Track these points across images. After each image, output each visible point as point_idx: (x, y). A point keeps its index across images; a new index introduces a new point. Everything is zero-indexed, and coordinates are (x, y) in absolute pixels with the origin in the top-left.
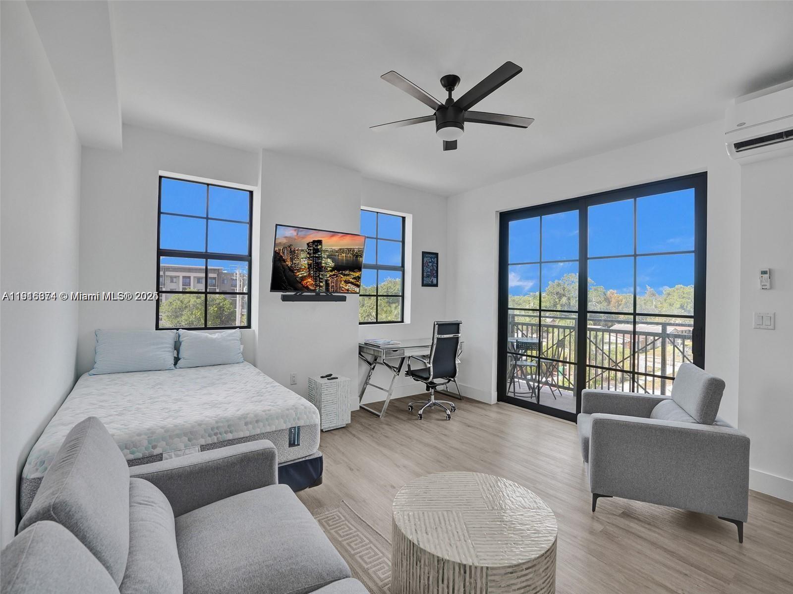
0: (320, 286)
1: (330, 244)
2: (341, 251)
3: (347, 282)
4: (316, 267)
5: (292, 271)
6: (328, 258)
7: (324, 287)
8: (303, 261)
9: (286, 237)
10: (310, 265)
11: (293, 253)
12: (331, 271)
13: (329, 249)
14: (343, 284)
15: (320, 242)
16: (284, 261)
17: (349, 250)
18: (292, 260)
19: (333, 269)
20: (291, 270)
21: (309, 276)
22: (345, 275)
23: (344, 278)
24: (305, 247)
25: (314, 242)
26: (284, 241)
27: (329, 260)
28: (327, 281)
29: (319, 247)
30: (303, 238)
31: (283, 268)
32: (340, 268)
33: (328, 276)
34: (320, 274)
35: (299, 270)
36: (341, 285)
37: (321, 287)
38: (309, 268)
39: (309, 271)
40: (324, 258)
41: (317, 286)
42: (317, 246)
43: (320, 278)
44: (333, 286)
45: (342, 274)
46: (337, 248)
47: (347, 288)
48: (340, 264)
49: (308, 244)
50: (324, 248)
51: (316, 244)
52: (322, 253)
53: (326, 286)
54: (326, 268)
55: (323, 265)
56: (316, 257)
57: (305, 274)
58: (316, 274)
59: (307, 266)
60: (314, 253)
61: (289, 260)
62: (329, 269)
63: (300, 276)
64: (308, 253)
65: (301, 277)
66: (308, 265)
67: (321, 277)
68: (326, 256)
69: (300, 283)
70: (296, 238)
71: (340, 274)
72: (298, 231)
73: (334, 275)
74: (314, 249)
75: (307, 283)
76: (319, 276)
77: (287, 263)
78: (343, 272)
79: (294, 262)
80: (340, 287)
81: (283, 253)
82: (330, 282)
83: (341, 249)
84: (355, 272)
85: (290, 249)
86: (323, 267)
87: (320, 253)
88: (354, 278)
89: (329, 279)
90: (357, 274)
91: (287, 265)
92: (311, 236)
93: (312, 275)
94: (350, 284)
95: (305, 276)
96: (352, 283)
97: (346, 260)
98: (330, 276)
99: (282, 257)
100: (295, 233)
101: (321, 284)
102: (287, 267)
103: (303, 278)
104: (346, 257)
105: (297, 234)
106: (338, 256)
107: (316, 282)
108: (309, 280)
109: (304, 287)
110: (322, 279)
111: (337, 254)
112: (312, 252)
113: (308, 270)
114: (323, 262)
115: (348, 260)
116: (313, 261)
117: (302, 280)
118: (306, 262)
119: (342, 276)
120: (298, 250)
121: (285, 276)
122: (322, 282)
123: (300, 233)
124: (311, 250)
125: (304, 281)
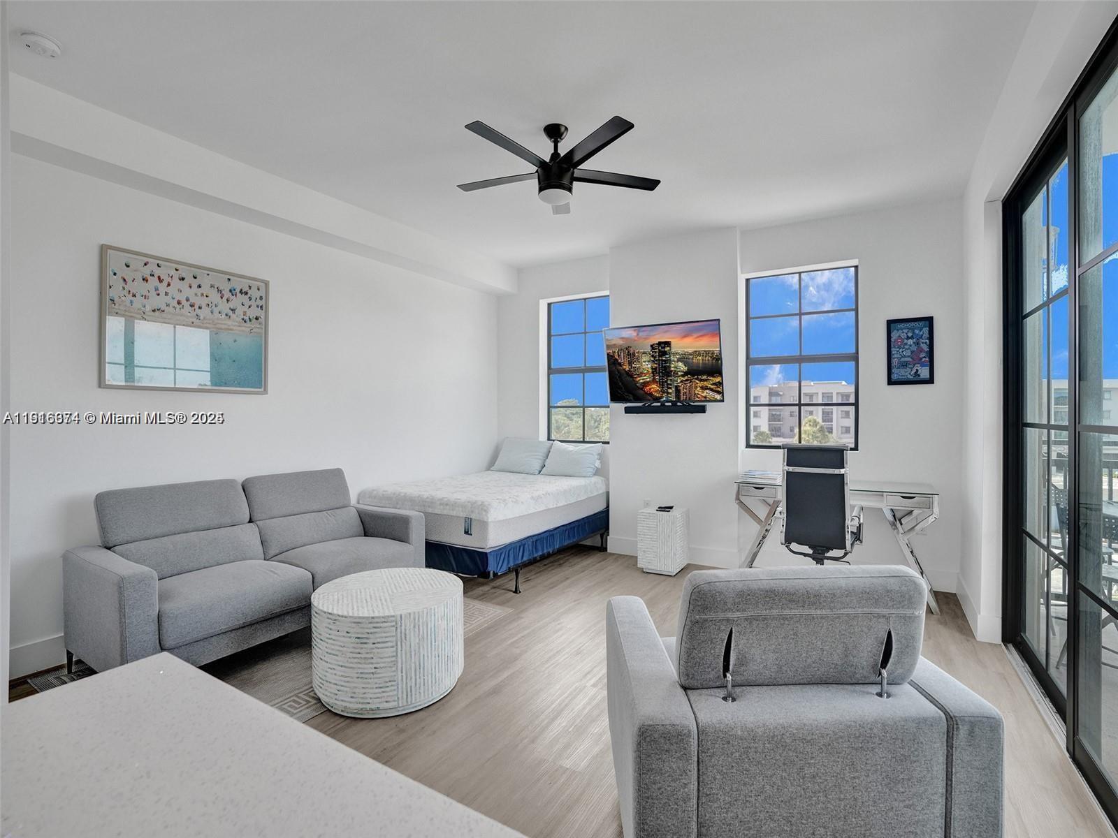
0: (668, 393)
1: (681, 345)
2: (697, 353)
3: (704, 388)
4: (663, 371)
5: (631, 376)
6: (679, 360)
7: (674, 394)
8: (646, 365)
9: (622, 338)
10: (654, 370)
11: (632, 356)
12: (683, 376)
13: (680, 351)
14: (698, 391)
15: (668, 344)
16: (620, 364)
17: (707, 353)
18: (630, 363)
19: (686, 374)
20: (630, 374)
21: (654, 381)
22: (701, 380)
23: (701, 384)
24: (649, 349)
25: (660, 343)
26: (621, 342)
27: (680, 364)
28: (677, 387)
29: (667, 349)
30: (646, 339)
31: (619, 372)
32: (694, 372)
33: (679, 381)
34: (667, 379)
35: (640, 375)
36: (696, 392)
37: (670, 393)
38: (653, 373)
39: (654, 376)
40: (674, 361)
41: (664, 392)
42: (664, 348)
43: (668, 384)
44: (686, 393)
45: (697, 379)
46: (690, 350)
47: (704, 395)
48: (695, 368)
49: (652, 346)
50: (673, 350)
51: (663, 345)
52: (670, 356)
53: (676, 393)
54: (676, 373)
55: (672, 369)
56: (663, 360)
57: (648, 380)
58: (662, 379)
59: (650, 371)
60: (659, 356)
61: (626, 363)
62: (680, 373)
63: (641, 381)
64: (653, 356)
65: (643, 383)
66: (652, 369)
67: (669, 382)
68: (676, 359)
69: (642, 389)
70: (636, 339)
71: (695, 379)
72: (639, 331)
73: (687, 380)
74: (660, 351)
75: (650, 389)
76: (666, 382)
77: (625, 367)
78: (700, 377)
79: (633, 365)
80: (695, 394)
81: (619, 356)
82: (681, 388)
83: (696, 351)
84: (715, 377)
85: (628, 352)
86: (672, 371)
87: (667, 356)
88: (713, 384)
89: (680, 384)
90: (718, 379)
91: (624, 369)
92: (657, 336)
93: (658, 380)
94: (708, 391)
95: (648, 382)
96: (711, 390)
97: (703, 363)
98: (681, 382)
99: (617, 360)
100: (635, 334)
101: (670, 391)
102: (623, 372)
103: (646, 384)
104: (703, 360)
105: (638, 335)
106: (693, 359)
107: (663, 388)
108: (654, 386)
109: (647, 393)
110: (671, 385)
111: (691, 357)
112: (657, 354)
113: (652, 375)
114: (672, 366)
115: (705, 364)
116: (659, 365)
117: (644, 386)
118: (649, 366)
119: (697, 381)
120: (638, 353)
121: (621, 381)
122: (671, 388)
123: (641, 334)
124: (656, 352)
125: (647, 386)
